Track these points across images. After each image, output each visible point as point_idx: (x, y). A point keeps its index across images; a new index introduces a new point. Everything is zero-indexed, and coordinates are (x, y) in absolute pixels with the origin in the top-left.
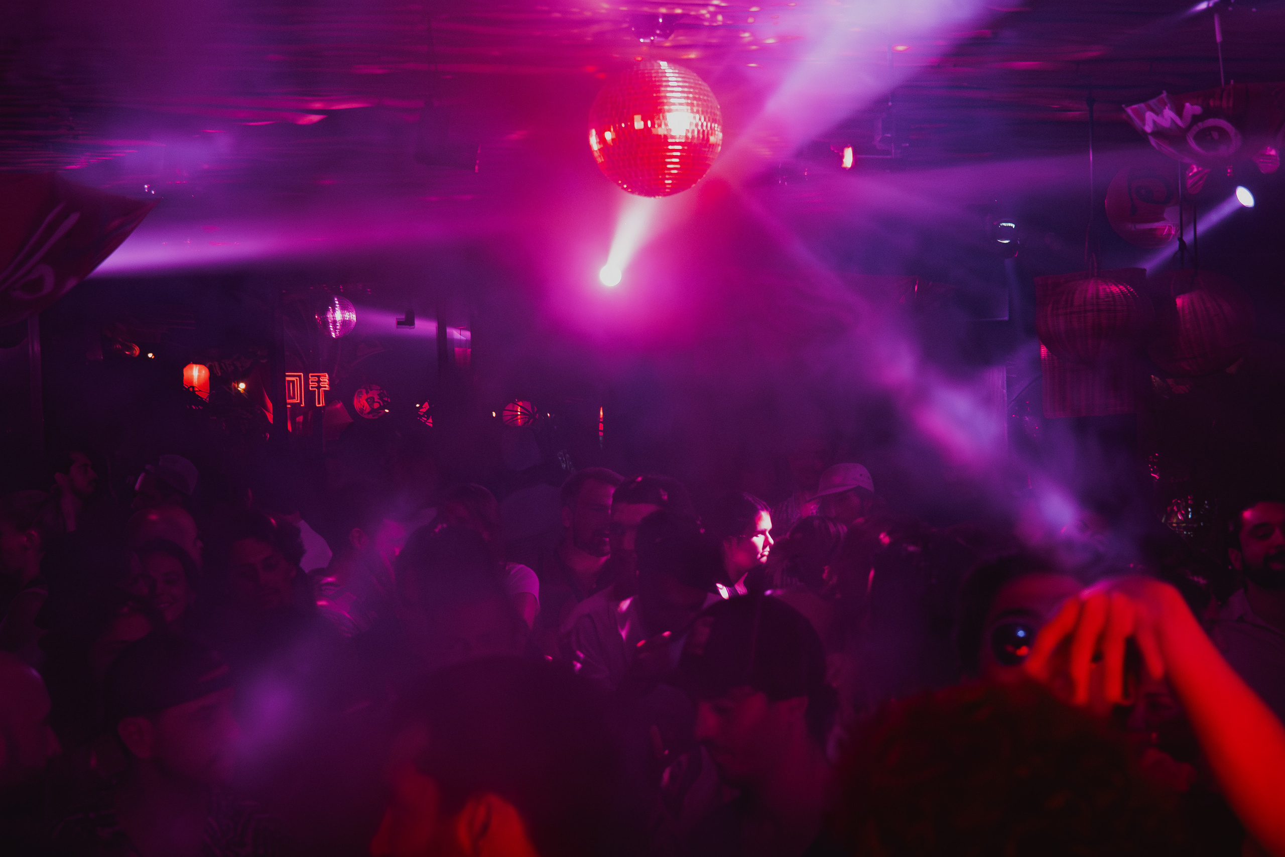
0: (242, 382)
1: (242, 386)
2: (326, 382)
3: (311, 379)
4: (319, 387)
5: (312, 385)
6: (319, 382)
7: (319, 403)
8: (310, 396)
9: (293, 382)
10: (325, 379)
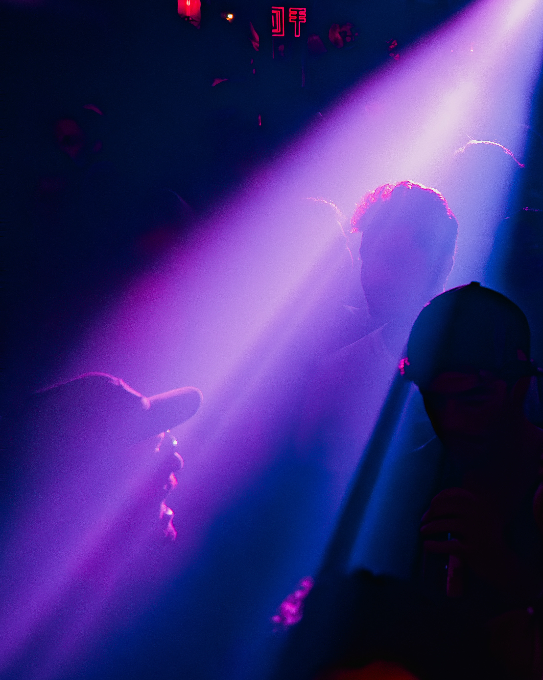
0: (231, 13)
1: (230, 16)
2: (304, 15)
3: (291, 13)
4: (298, 20)
5: (292, 18)
6: (298, 15)
7: (297, 34)
8: (289, 27)
9: (275, 15)
10: (303, 12)
